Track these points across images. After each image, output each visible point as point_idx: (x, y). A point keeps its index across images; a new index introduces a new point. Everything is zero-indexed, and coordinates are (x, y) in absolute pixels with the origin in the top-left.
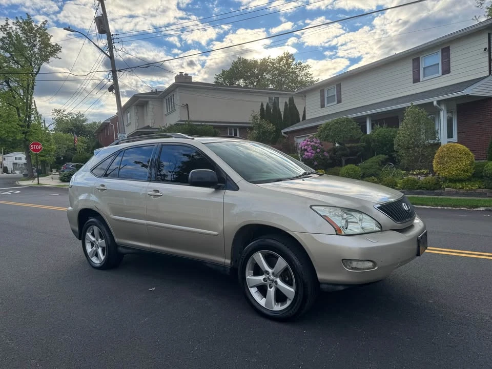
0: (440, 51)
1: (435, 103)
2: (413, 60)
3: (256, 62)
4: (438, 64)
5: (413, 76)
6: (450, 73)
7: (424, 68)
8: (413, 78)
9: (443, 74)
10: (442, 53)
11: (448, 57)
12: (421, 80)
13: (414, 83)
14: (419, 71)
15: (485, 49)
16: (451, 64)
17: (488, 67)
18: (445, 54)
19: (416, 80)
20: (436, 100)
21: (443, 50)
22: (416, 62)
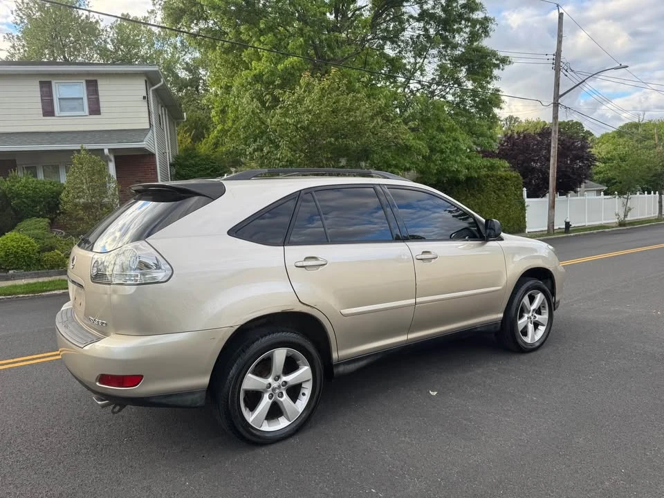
0: (84, 82)
1: (106, 151)
2: (41, 82)
4: (82, 99)
5: (43, 105)
6: (100, 114)
7: (60, 99)
8: (43, 109)
9: (90, 114)
10: (87, 86)
11: (96, 92)
12: (57, 114)
13: (44, 115)
14: (52, 101)
15: (144, 98)
16: (101, 103)
17: (148, 119)
18: (91, 88)
19: (48, 111)
20: (106, 148)
21: (88, 82)
22: (46, 87)
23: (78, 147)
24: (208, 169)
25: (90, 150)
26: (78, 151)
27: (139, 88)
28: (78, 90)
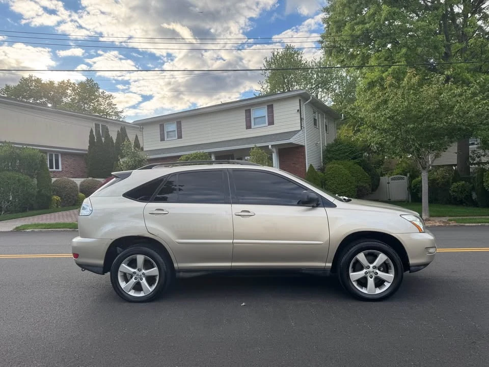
0: (266, 106)
1: (270, 147)
2: (246, 110)
3: (52, 83)
4: (265, 116)
5: (246, 123)
6: (273, 124)
7: (254, 118)
8: (246, 125)
9: (269, 125)
10: (268, 109)
11: (272, 112)
12: (252, 127)
13: (247, 129)
14: (250, 120)
15: (298, 111)
16: (274, 118)
17: (300, 124)
18: (270, 110)
19: (249, 127)
20: (270, 144)
21: (268, 106)
22: (248, 113)
23: (253, 146)
24: (347, 152)
25: (260, 147)
26: (253, 148)
27: (295, 105)
28: (263, 112)
